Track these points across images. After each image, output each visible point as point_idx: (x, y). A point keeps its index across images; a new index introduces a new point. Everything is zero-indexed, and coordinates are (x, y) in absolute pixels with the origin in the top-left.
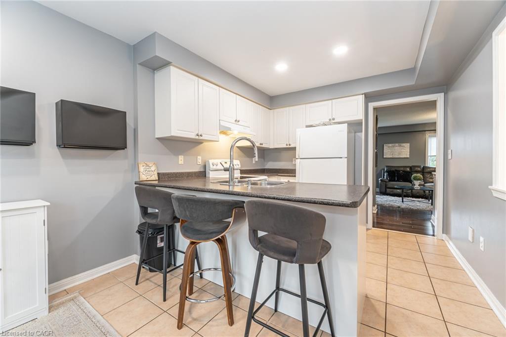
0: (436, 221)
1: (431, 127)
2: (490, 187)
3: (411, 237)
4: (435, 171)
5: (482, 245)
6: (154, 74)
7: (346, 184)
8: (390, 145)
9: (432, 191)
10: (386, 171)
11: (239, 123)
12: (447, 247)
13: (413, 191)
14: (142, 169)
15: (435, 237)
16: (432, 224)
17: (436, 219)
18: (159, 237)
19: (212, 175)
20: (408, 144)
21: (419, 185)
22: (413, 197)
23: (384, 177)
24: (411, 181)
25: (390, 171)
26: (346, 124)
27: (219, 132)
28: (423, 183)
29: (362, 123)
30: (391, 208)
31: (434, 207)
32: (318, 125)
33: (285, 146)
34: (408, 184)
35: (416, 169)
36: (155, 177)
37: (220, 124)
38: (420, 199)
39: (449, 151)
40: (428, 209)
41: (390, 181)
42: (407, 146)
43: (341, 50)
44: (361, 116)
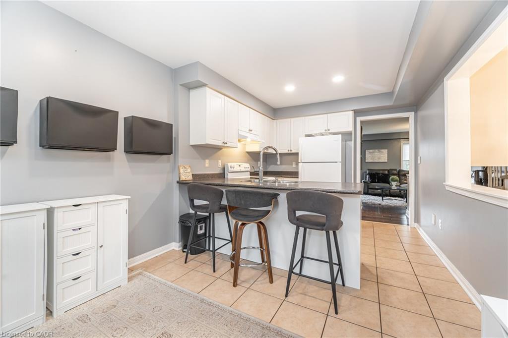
0: (410, 215)
1: (404, 136)
2: (444, 183)
3: (391, 226)
4: (408, 174)
5: (440, 225)
6: (189, 91)
7: (341, 182)
8: (371, 151)
9: (406, 190)
10: (369, 174)
11: (252, 132)
12: (418, 232)
13: (391, 191)
14: (182, 171)
15: (409, 226)
16: (407, 217)
17: (410, 212)
18: (199, 226)
19: (230, 176)
20: (386, 150)
21: (396, 186)
22: (391, 197)
23: (366, 179)
24: (388, 183)
25: (371, 174)
26: (341, 135)
27: (237, 140)
28: (399, 184)
29: (352, 133)
30: (373, 206)
31: (408, 204)
32: (317, 135)
33: (287, 152)
34: (387, 185)
35: (393, 172)
36: (190, 178)
37: (238, 133)
38: (397, 198)
39: (419, 158)
40: (403, 206)
41: (371, 182)
42: (385, 151)
43: (338, 79)
44: (350, 128)
